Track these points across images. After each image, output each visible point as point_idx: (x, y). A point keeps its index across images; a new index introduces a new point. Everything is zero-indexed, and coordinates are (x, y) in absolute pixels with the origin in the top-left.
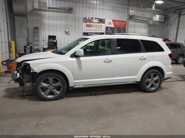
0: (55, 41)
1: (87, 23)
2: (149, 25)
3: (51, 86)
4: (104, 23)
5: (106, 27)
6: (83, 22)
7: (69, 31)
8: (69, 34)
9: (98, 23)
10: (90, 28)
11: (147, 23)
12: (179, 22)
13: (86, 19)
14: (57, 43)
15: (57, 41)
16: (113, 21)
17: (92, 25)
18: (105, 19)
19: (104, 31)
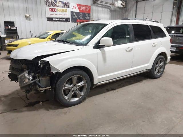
0: (14, 28)
1: (50, 6)
2: (111, 11)
3: (75, 87)
4: (69, 7)
5: (71, 11)
6: (46, 5)
7: (30, 16)
8: (31, 20)
9: (62, 7)
10: (54, 13)
11: (109, 8)
12: (136, 8)
13: (49, 2)
14: (17, 31)
15: (16, 28)
16: (78, 5)
17: (56, 9)
18: (69, 3)
19: (69, 16)
